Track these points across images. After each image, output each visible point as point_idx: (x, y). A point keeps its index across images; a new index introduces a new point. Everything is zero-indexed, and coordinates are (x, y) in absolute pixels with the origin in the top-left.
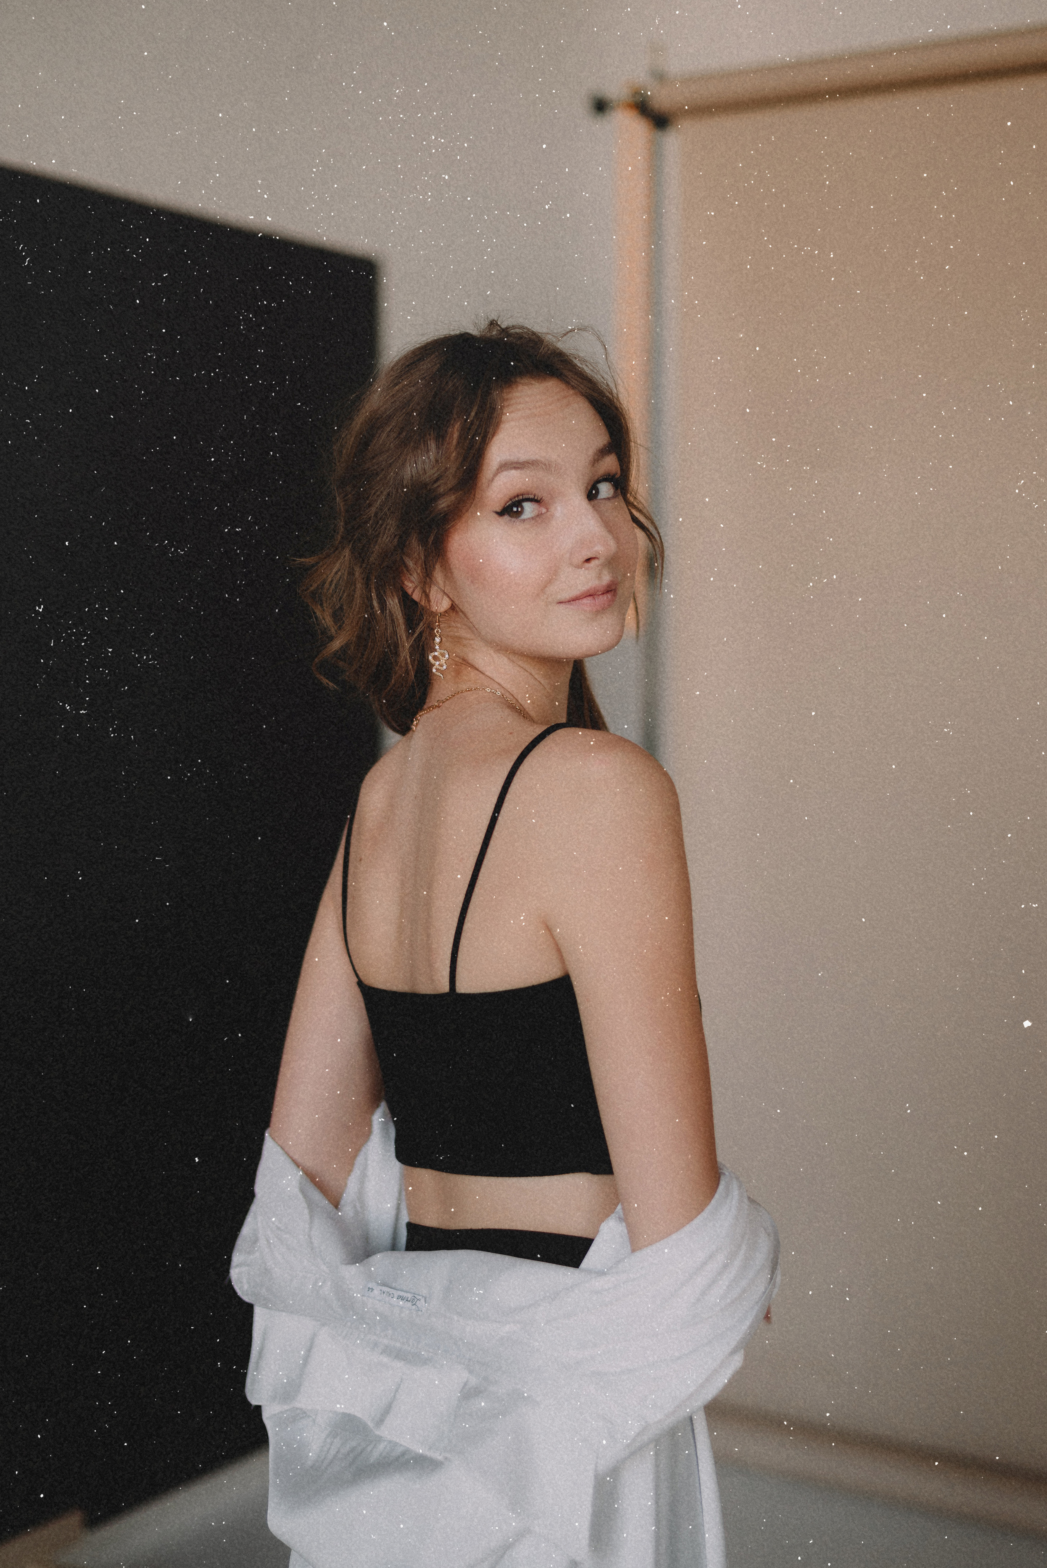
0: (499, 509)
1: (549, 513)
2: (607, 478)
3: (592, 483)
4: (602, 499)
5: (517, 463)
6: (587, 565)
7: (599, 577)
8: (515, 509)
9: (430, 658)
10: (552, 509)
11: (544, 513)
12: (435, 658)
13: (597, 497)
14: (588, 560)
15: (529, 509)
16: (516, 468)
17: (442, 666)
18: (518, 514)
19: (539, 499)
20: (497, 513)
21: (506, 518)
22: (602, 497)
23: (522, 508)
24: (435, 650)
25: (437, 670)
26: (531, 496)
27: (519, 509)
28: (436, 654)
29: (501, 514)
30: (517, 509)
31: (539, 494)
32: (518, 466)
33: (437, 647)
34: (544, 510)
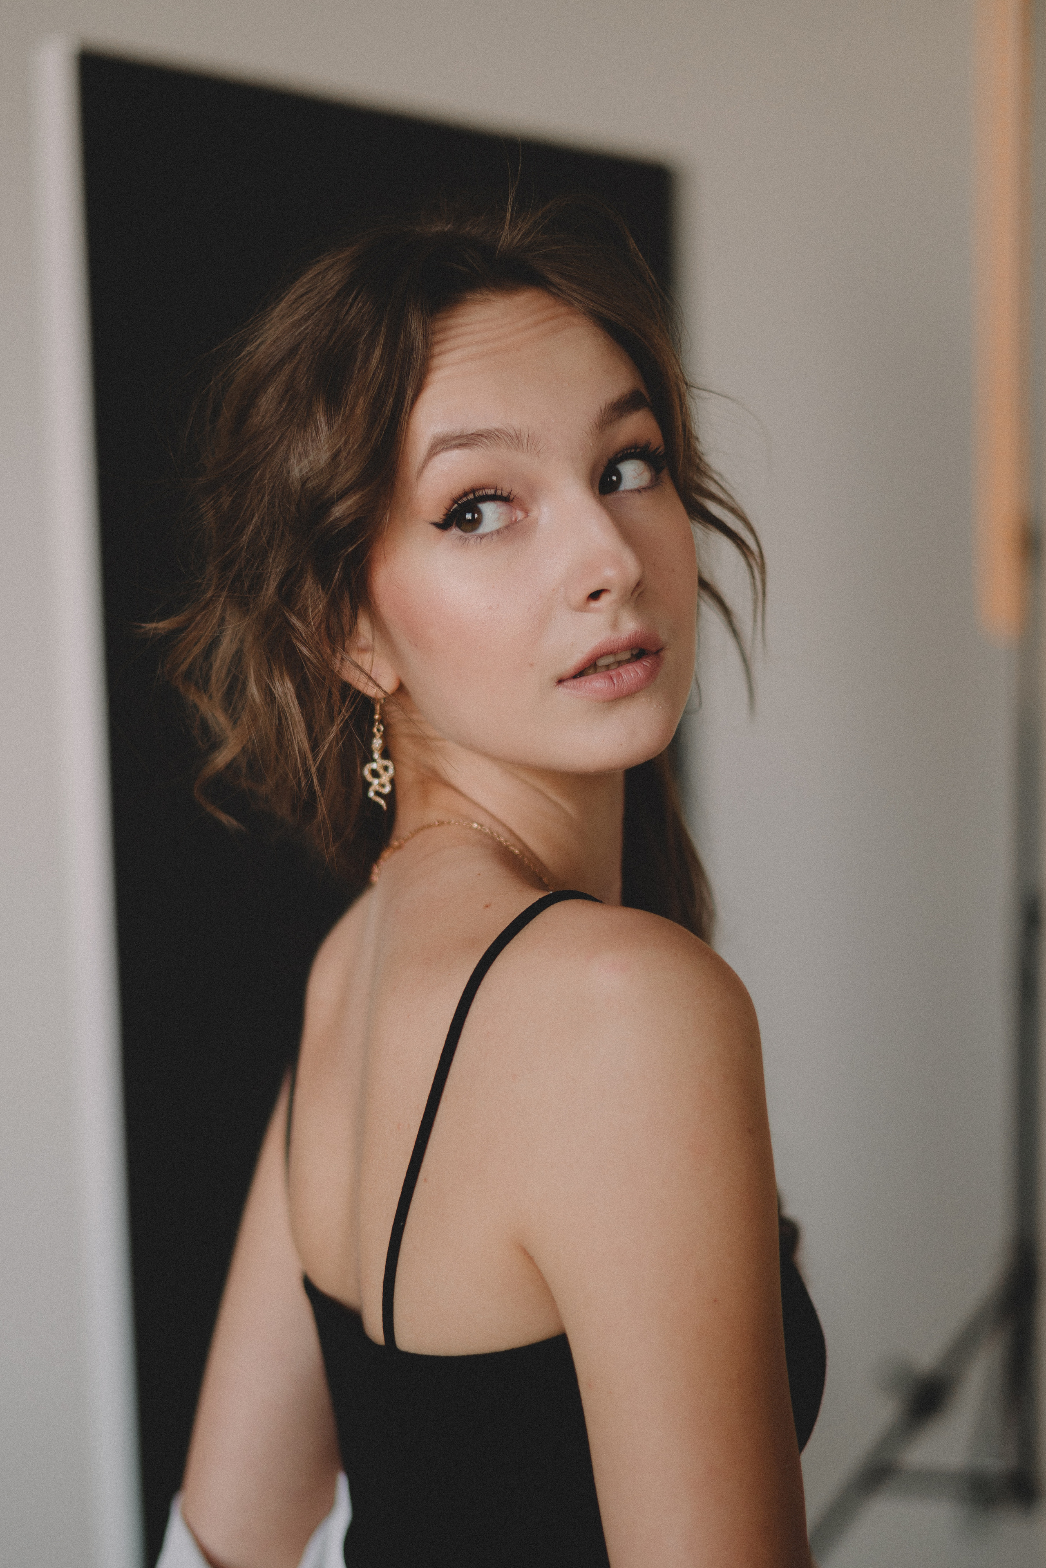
0: (438, 517)
1: (528, 519)
2: (633, 452)
3: (605, 462)
4: (627, 491)
5: (459, 437)
6: (594, 604)
7: (615, 625)
8: (469, 516)
9: (367, 773)
10: (534, 513)
11: (520, 521)
12: (375, 774)
13: (618, 487)
14: (595, 596)
15: (491, 513)
16: (461, 446)
17: (383, 786)
18: (476, 523)
19: (505, 494)
20: (437, 525)
21: (455, 532)
22: (628, 488)
23: (480, 512)
24: (374, 760)
25: (377, 793)
26: (491, 492)
27: (476, 516)
28: (374, 766)
29: (444, 525)
30: (473, 516)
31: (505, 488)
32: (464, 441)
33: (376, 756)
34: (520, 515)
